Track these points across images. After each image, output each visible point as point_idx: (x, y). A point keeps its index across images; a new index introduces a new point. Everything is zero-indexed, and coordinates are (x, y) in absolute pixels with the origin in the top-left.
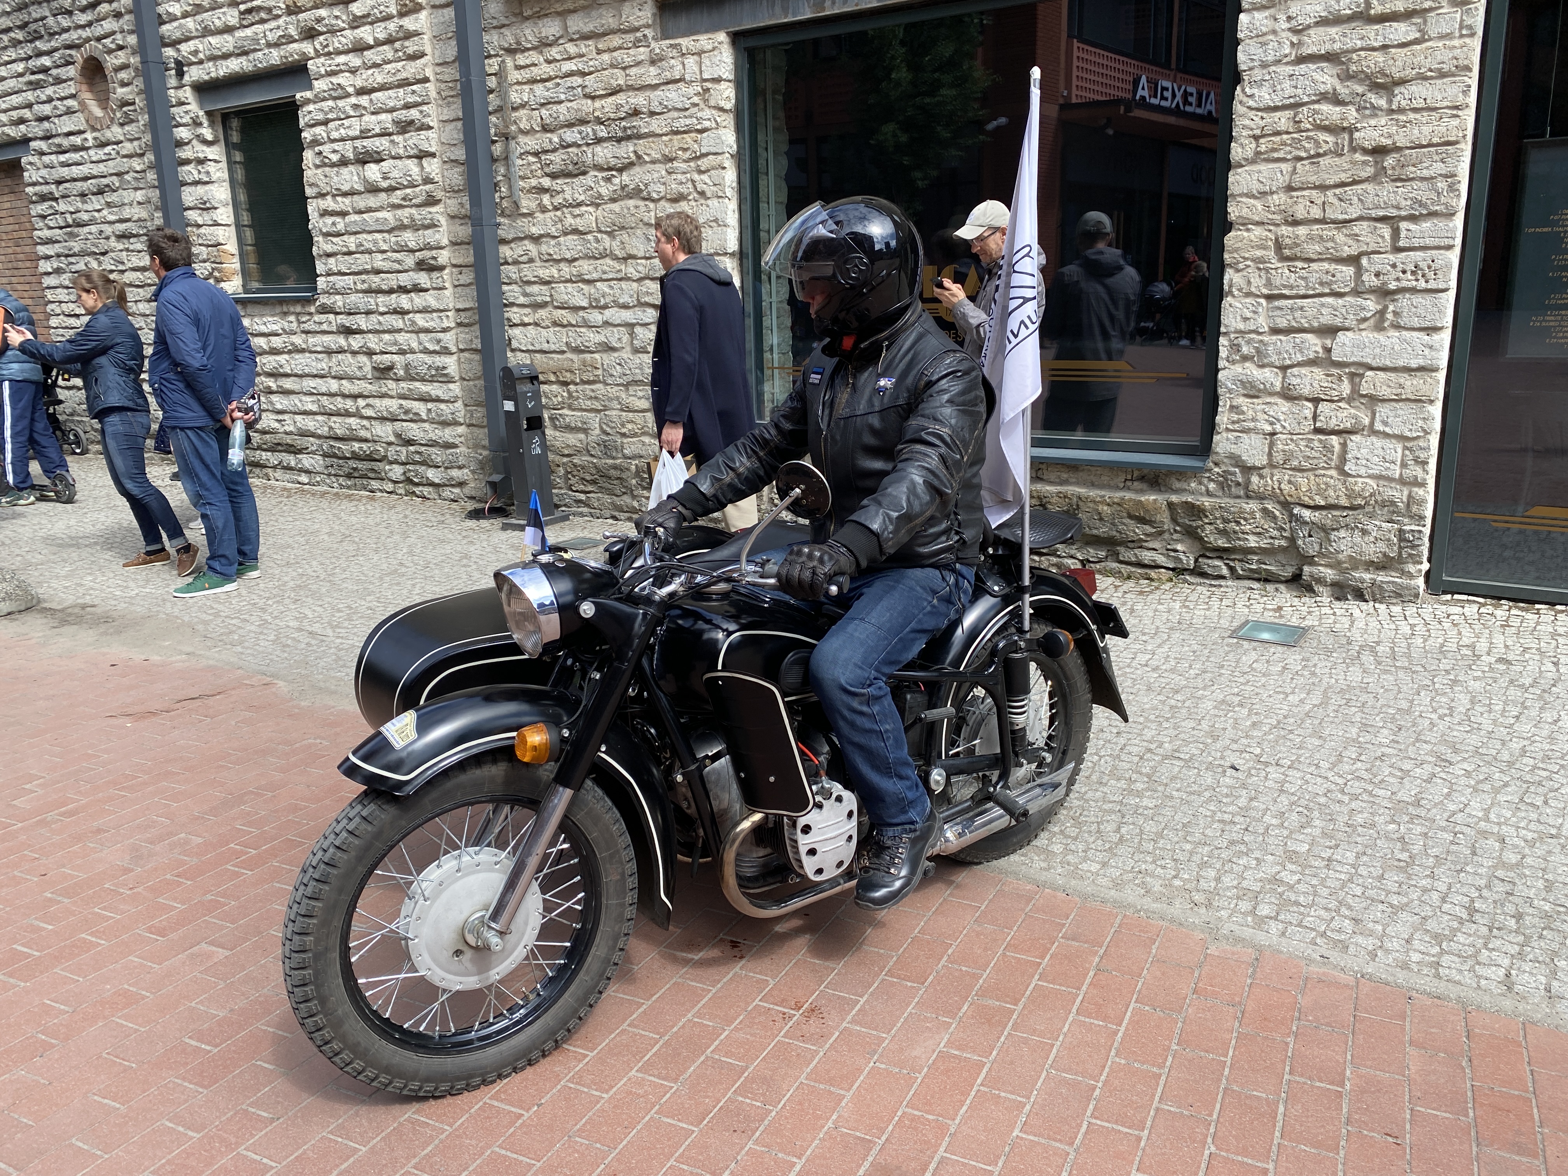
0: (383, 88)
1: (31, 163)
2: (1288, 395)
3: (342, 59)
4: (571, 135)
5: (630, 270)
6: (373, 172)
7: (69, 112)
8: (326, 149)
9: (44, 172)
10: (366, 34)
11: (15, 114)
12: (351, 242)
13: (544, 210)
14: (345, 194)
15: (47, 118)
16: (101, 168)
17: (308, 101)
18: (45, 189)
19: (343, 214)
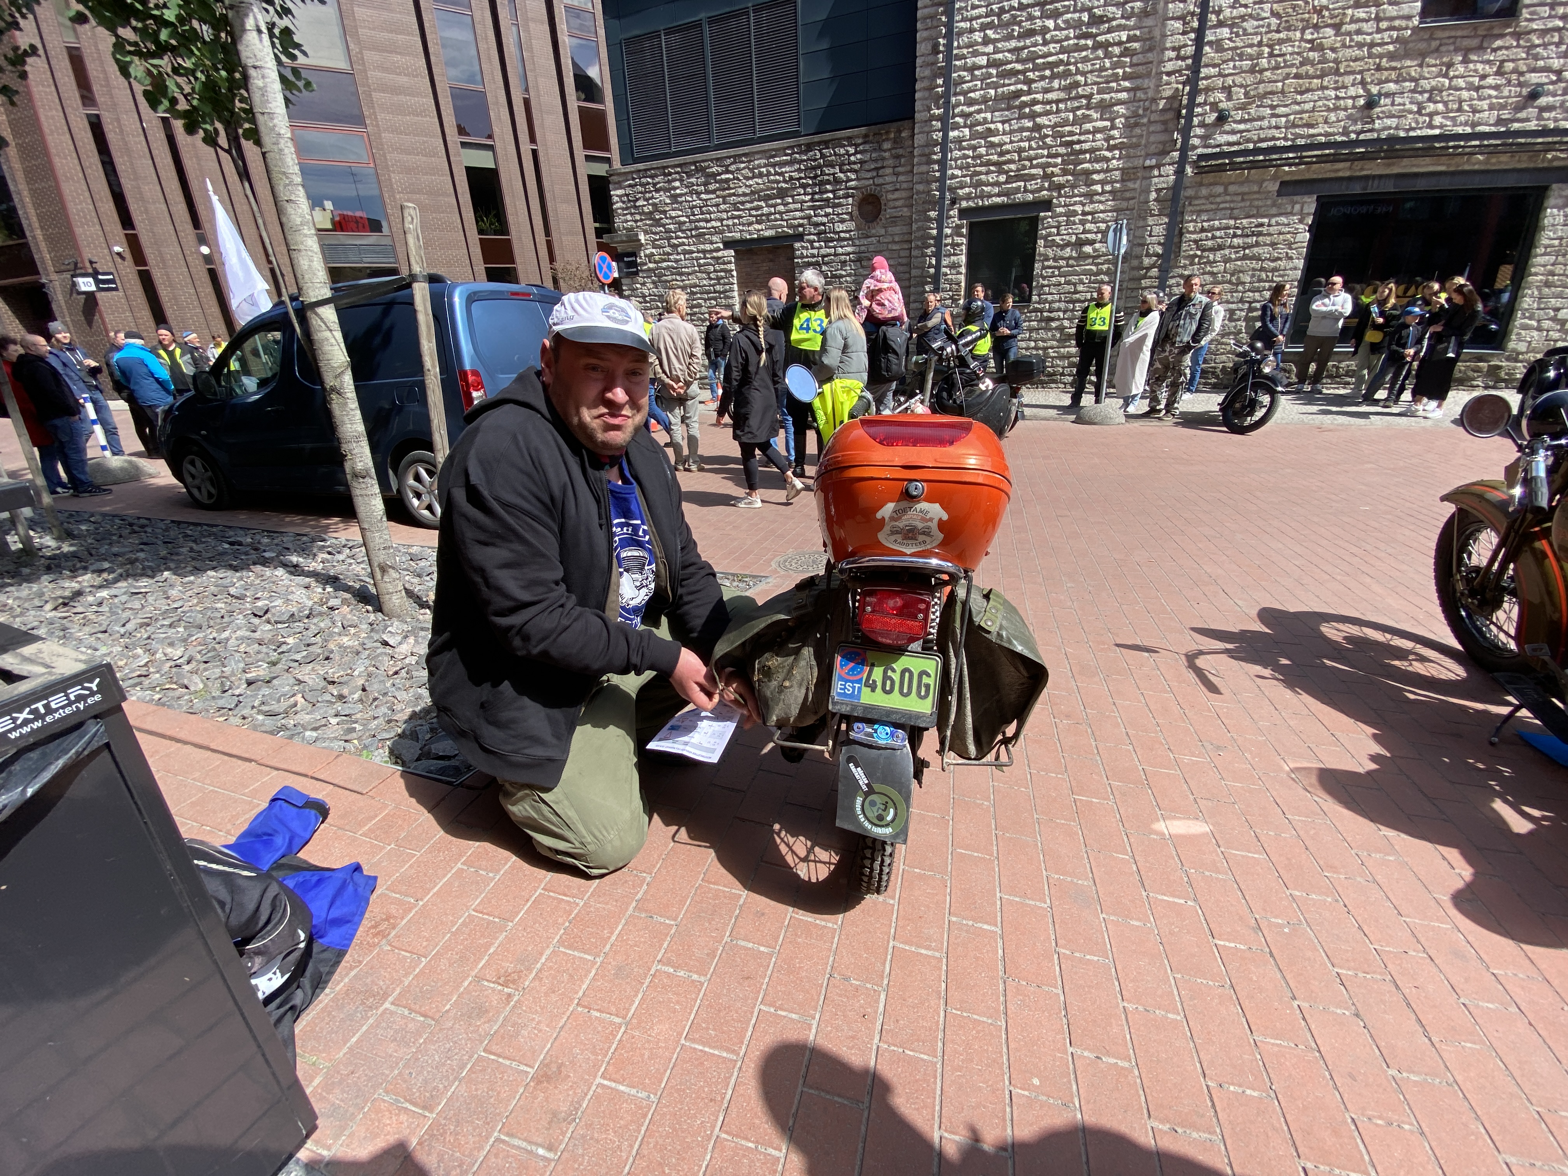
0: (1102, 212)
1: (803, 247)
2: (1539, 329)
3: (1078, 199)
4: (1218, 234)
5: (1240, 288)
6: (1088, 249)
7: (843, 221)
8: (1057, 239)
9: (815, 252)
10: (1098, 188)
11: (796, 222)
12: (1062, 280)
13: (1192, 264)
14: (1063, 258)
15: (824, 224)
16: (863, 248)
17: (1046, 218)
18: (814, 260)
19: (1059, 268)
